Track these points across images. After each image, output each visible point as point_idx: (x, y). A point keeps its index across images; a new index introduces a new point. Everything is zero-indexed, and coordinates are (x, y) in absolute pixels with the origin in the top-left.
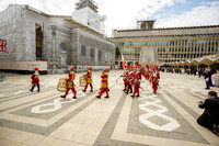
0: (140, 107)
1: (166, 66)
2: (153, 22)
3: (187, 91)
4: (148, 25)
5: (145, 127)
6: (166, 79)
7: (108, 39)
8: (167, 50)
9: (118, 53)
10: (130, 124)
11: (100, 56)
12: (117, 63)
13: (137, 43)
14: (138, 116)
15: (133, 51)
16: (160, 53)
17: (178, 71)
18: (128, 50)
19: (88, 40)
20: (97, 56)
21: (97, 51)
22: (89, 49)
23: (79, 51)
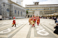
0: (37, 29)
1: (43, 17)
2: (38, 3)
3: (50, 24)
4: (37, 3)
5: (39, 35)
7: (24, 8)
8: (43, 11)
9: (27, 13)
10: (35, 34)
12: (27, 16)
13: (33, 9)
14: (36, 32)
15: (32, 12)
16: (41, 12)
18: (31, 12)
19: (17, 8)
20: (20, 14)
21: (20, 12)
22: (17, 11)
23: (14, 12)
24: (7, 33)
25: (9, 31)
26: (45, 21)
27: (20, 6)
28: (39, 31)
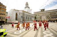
1: (50, 20)
4: (43, 10)
6: (50, 24)
8: (49, 16)
9: (35, 18)
11: (31, 19)
12: (35, 20)
13: (40, 15)
17: (54, 22)
18: (38, 17)
19: (28, 15)
20: (30, 19)
21: (30, 18)
22: (28, 17)
23: (26, 18)
24: (18, 34)
25: (20, 33)
26: (53, 25)
27: (30, 13)
28: (46, 35)
